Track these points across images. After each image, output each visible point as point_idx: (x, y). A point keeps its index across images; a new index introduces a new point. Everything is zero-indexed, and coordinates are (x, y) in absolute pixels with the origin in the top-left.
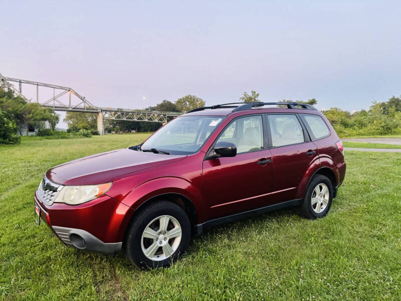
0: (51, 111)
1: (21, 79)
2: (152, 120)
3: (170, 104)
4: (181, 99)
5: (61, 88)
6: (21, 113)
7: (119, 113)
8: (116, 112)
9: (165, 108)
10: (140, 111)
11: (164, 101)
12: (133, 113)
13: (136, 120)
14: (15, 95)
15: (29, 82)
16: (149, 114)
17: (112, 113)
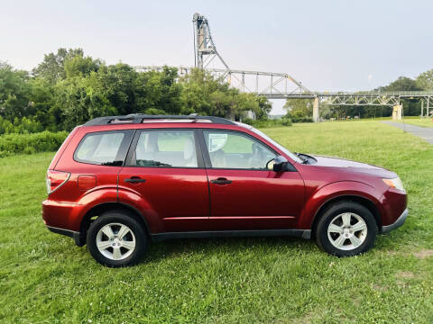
1: (243, 70)
2: (379, 103)
3: (408, 81)
4: (425, 74)
5: (279, 75)
7: (337, 97)
8: (334, 96)
9: (399, 86)
11: (400, 78)
12: (354, 96)
13: (357, 104)
14: (230, 87)
15: (250, 73)
16: (375, 96)
17: (330, 98)
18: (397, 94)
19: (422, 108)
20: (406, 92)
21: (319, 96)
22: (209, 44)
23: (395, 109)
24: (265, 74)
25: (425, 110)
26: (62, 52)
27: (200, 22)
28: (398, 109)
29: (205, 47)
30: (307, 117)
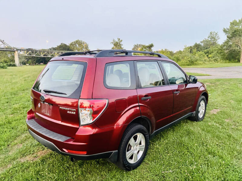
3: (65, 45)
4: (73, 43)
7: (30, 52)
8: (27, 51)
9: (62, 48)
10: (45, 50)
11: (62, 44)
13: (42, 56)
16: (51, 53)
18: (62, 51)
21: (17, 50)
30: (12, 63)
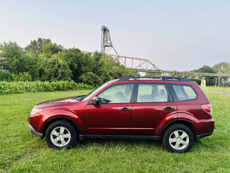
0: (137, 72)
1: (126, 56)
2: (194, 78)
3: (208, 67)
4: (217, 65)
5: (144, 60)
6: (121, 73)
7: (173, 73)
8: (171, 73)
9: (204, 70)
10: (187, 72)
11: (204, 66)
12: (182, 73)
13: (183, 77)
14: (121, 64)
15: (129, 58)
16: (192, 74)
17: (169, 73)
18: (203, 74)
19: (216, 82)
20: (208, 74)
21: (164, 72)
22: (109, 42)
23: (202, 81)
24: (136, 59)
25: (218, 83)
26: (40, 40)
27: (105, 30)
28: (204, 82)
29: (107, 43)
